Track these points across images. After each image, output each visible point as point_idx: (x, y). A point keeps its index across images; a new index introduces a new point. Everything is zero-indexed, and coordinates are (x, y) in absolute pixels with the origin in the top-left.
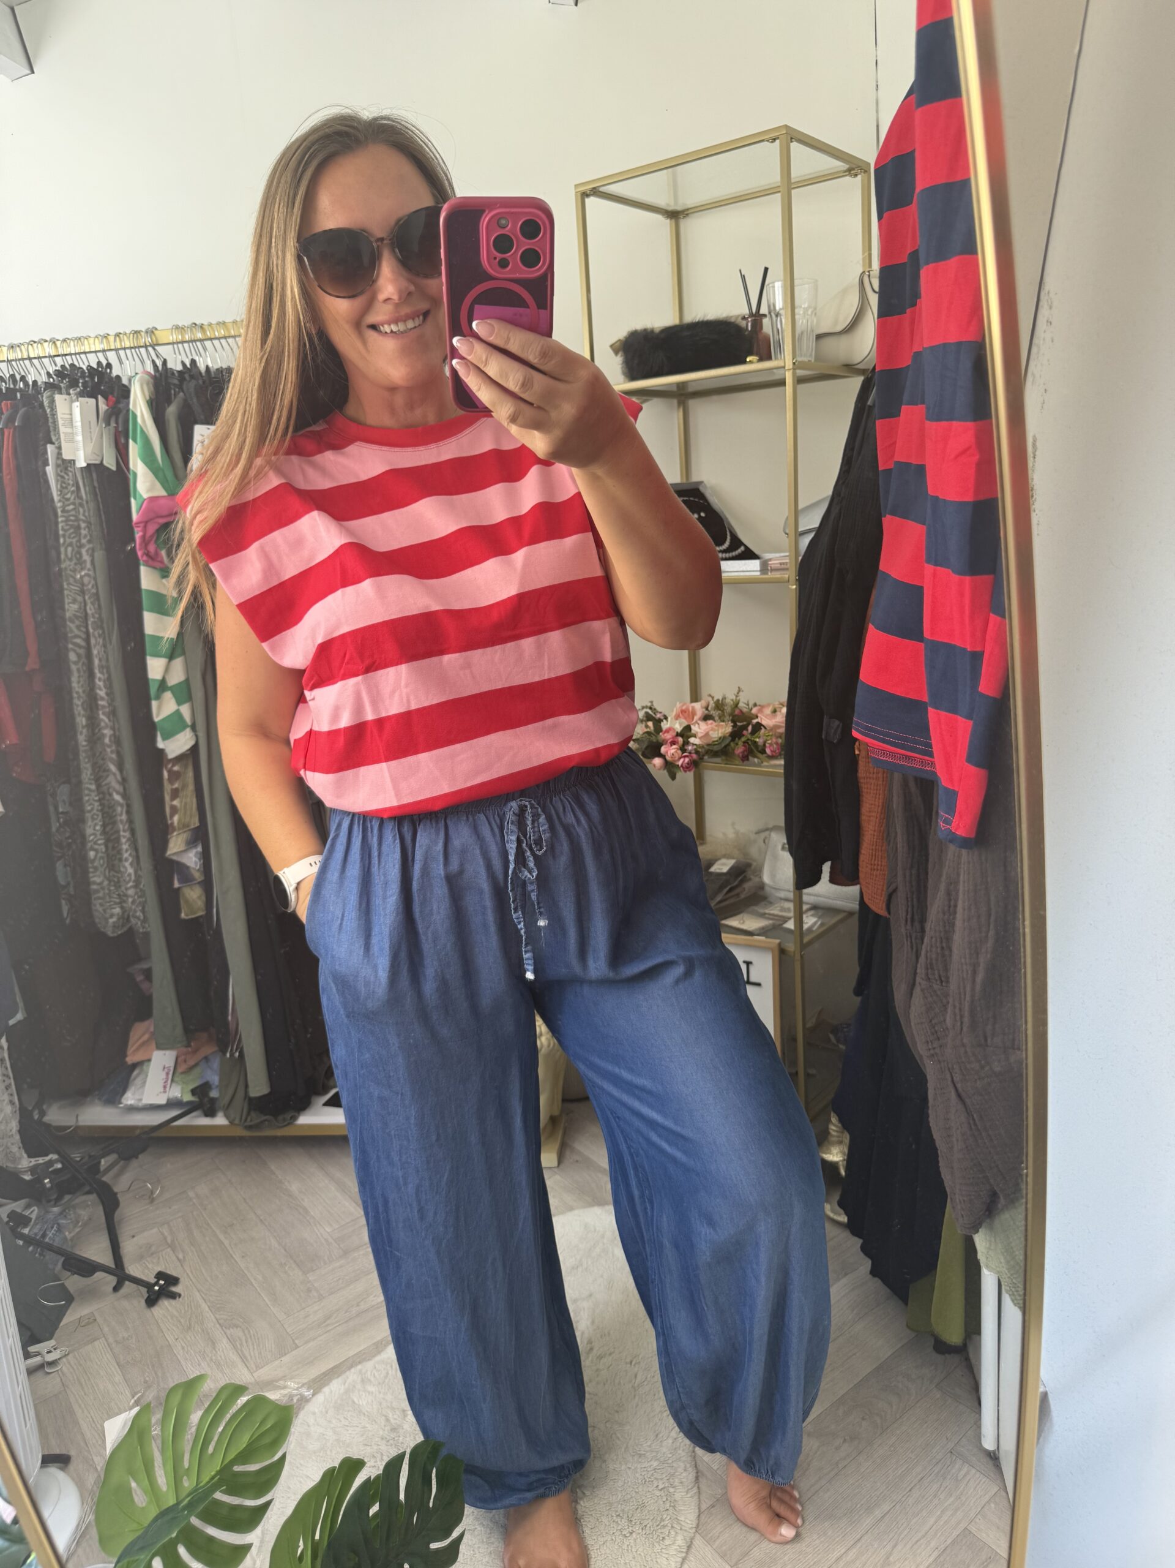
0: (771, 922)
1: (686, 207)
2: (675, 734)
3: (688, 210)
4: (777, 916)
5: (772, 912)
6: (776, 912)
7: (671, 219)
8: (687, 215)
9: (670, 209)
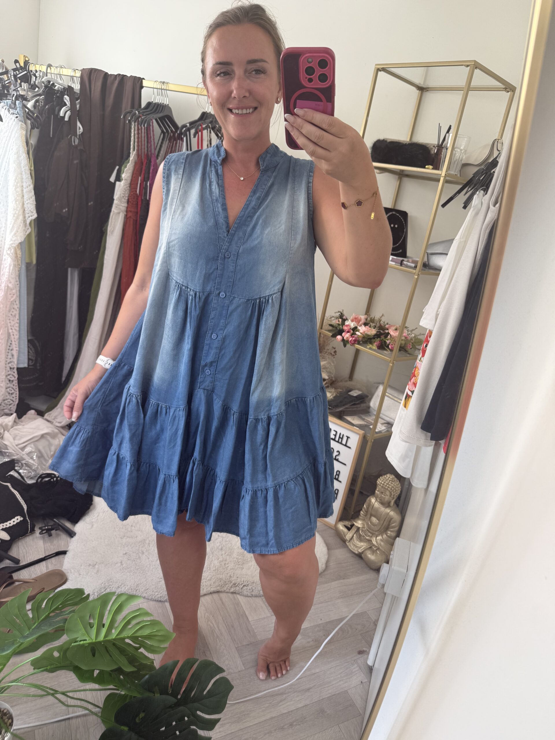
0: (365, 423)
1: (428, 87)
2: (349, 328)
4: (370, 421)
5: (368, 419)
6: (370, 420)
7: (420, 91)
8: (428, 90)
9: (420, 86)
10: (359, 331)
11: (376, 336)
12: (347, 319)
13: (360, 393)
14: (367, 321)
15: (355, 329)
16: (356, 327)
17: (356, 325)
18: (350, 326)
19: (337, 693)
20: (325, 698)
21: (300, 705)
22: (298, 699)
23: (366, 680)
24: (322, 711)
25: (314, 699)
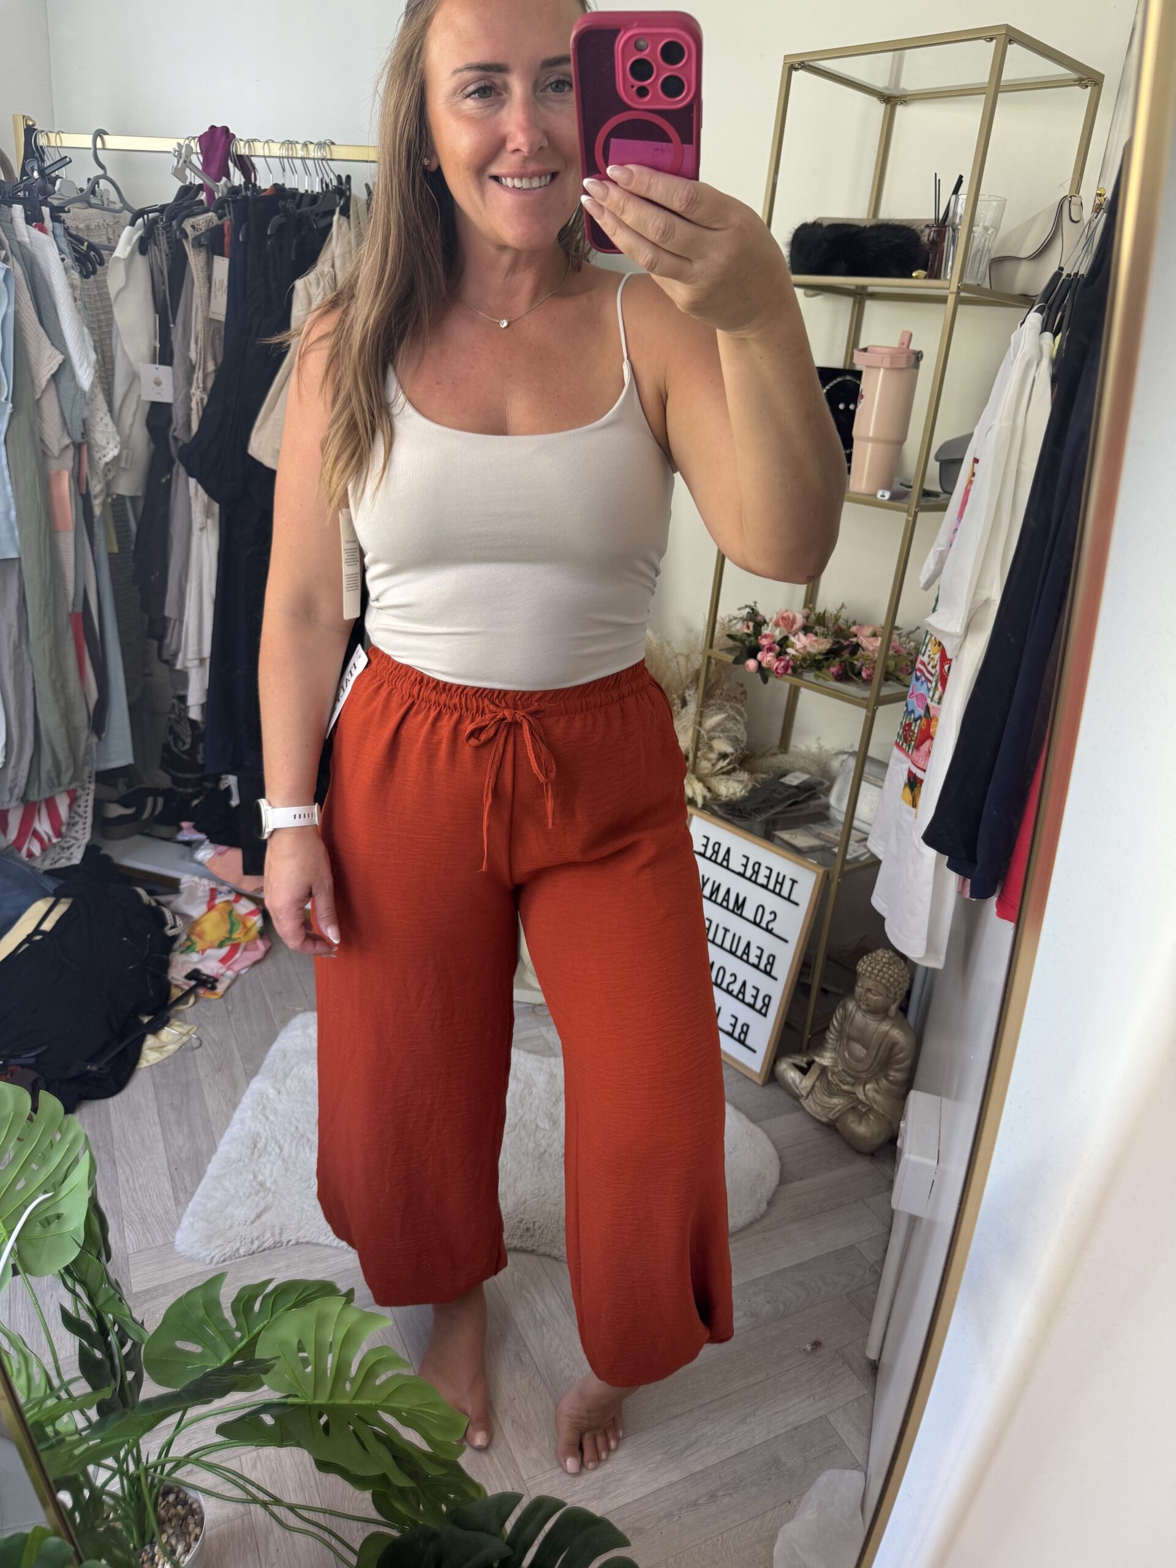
0: (822, 843)
1: (904, 93)
2: (772, 641)
3: (905, 96)
4: (832, 838)
7: (887, 103)
8: (906, 101)
9: (887, 92)
10: (793, 647)
11: (832, 653)
12: (765, 622)
13: (805, 777)
14: (810, 620)
15: (784, 642)
16: (786, 638)
17: (785, 633)
18: (773, 636)
20: (780, 1435)
21: (729, 1453)
22: (724, 1441)
24: (777, 1463)
25: (756, 1438)
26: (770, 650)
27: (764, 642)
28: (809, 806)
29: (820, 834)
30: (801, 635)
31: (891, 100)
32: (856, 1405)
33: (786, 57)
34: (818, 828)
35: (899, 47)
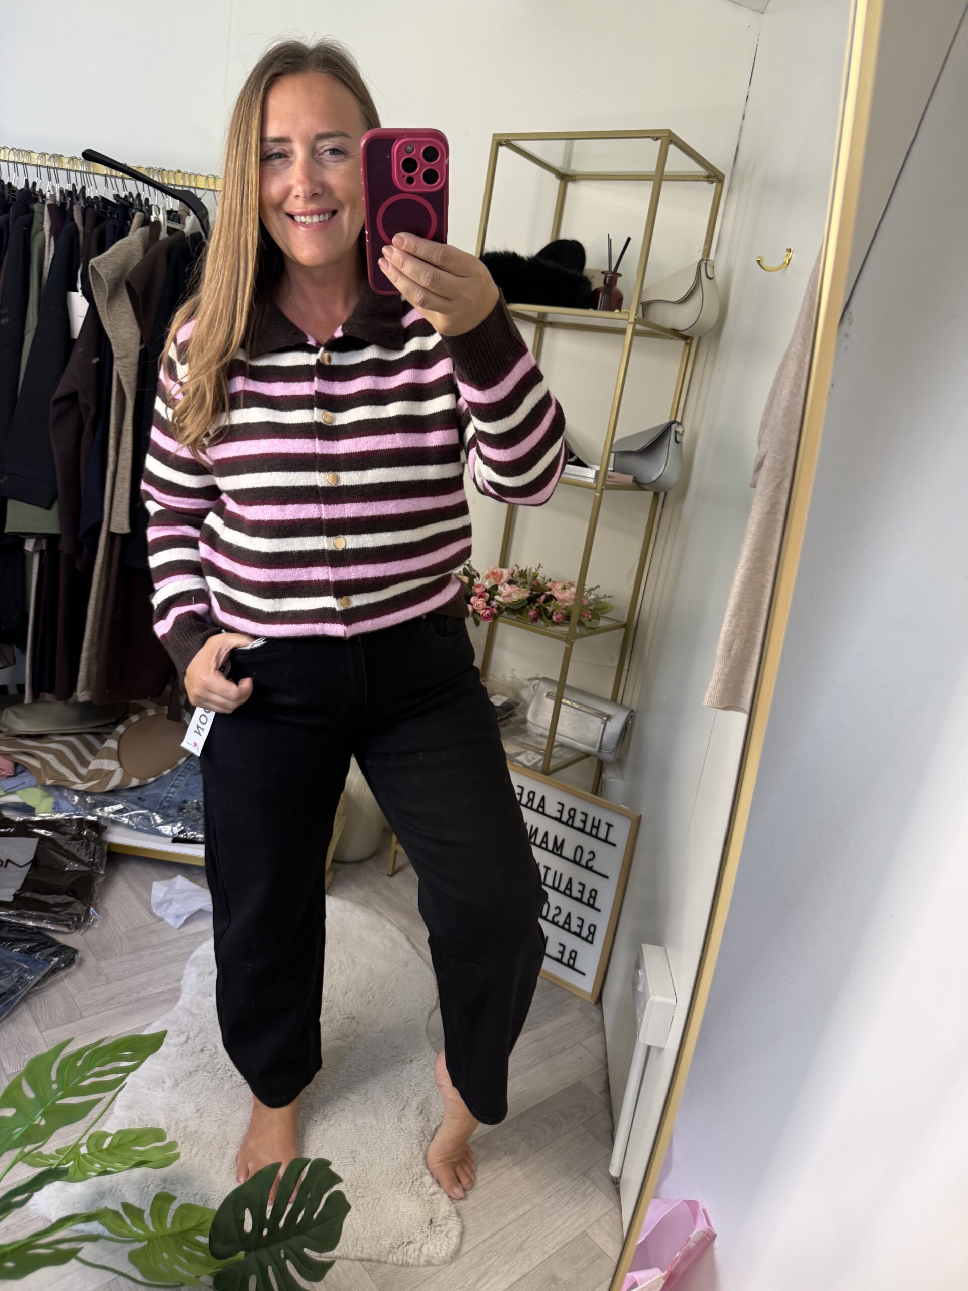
1: (575, 173)
2: (484, 590)
3: (575, 176)
7: (561, 179)
8: (575, 179)
9: (562, 171)
10: (499, 595)
11: (532, 600)
12: (479, 576)
13: (505, 699)
14: (514, 576)
15: (493, 591)
16: (495, 587)
17: (494, 583)
18: (484, 586)
19: (570, 1239)
20: (552, 1254)
21: (514, 1279)
22: (508, 1268)
23: (612, 1205)
24: (554, 1279)
25: (535, 1260)
26: (481, 596)
27: (478, 590)
28: (510, 721)
29: (523, 743)
30: (507, 586)
31: (565, 178)
32: (607, 1217)
33: (494, 135)
34: (520, 740)
35: (570, 137)
